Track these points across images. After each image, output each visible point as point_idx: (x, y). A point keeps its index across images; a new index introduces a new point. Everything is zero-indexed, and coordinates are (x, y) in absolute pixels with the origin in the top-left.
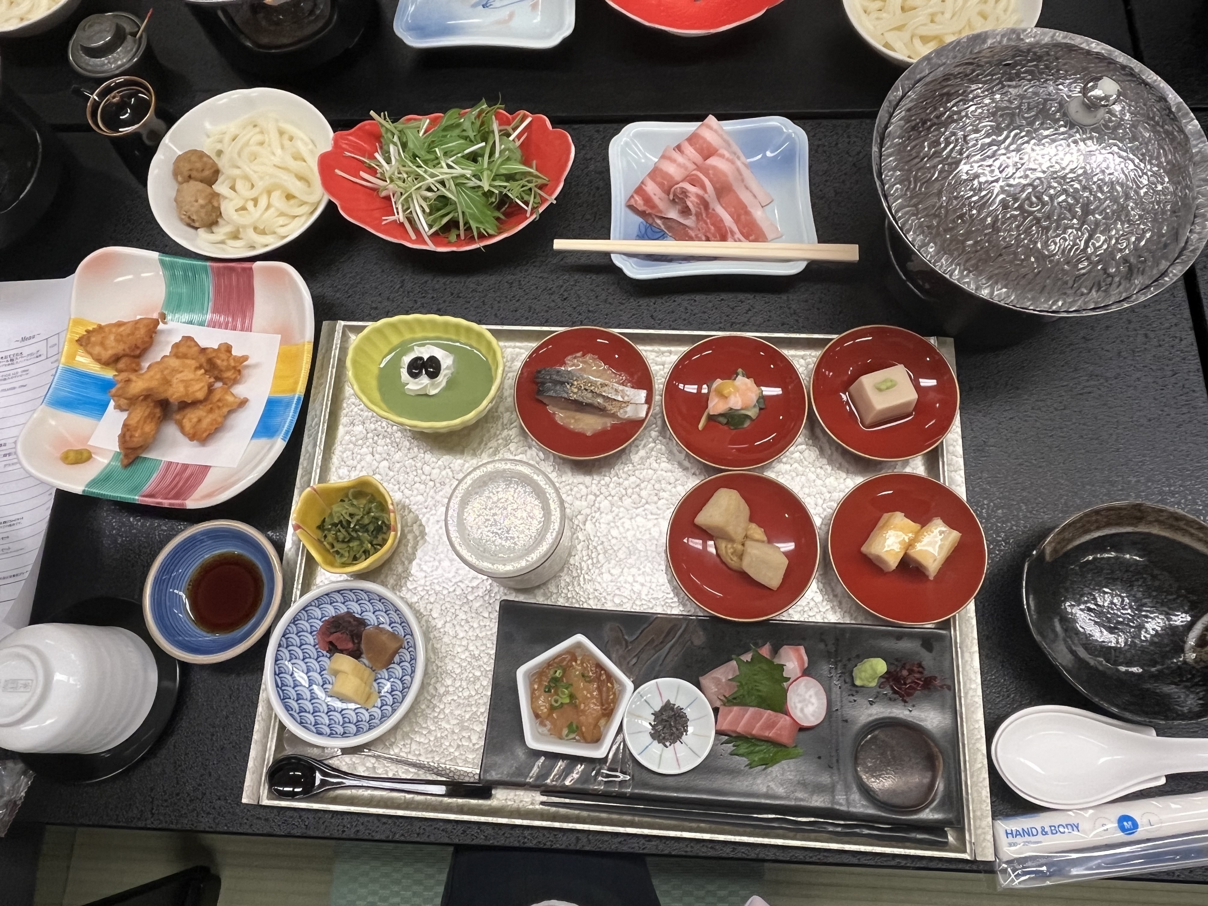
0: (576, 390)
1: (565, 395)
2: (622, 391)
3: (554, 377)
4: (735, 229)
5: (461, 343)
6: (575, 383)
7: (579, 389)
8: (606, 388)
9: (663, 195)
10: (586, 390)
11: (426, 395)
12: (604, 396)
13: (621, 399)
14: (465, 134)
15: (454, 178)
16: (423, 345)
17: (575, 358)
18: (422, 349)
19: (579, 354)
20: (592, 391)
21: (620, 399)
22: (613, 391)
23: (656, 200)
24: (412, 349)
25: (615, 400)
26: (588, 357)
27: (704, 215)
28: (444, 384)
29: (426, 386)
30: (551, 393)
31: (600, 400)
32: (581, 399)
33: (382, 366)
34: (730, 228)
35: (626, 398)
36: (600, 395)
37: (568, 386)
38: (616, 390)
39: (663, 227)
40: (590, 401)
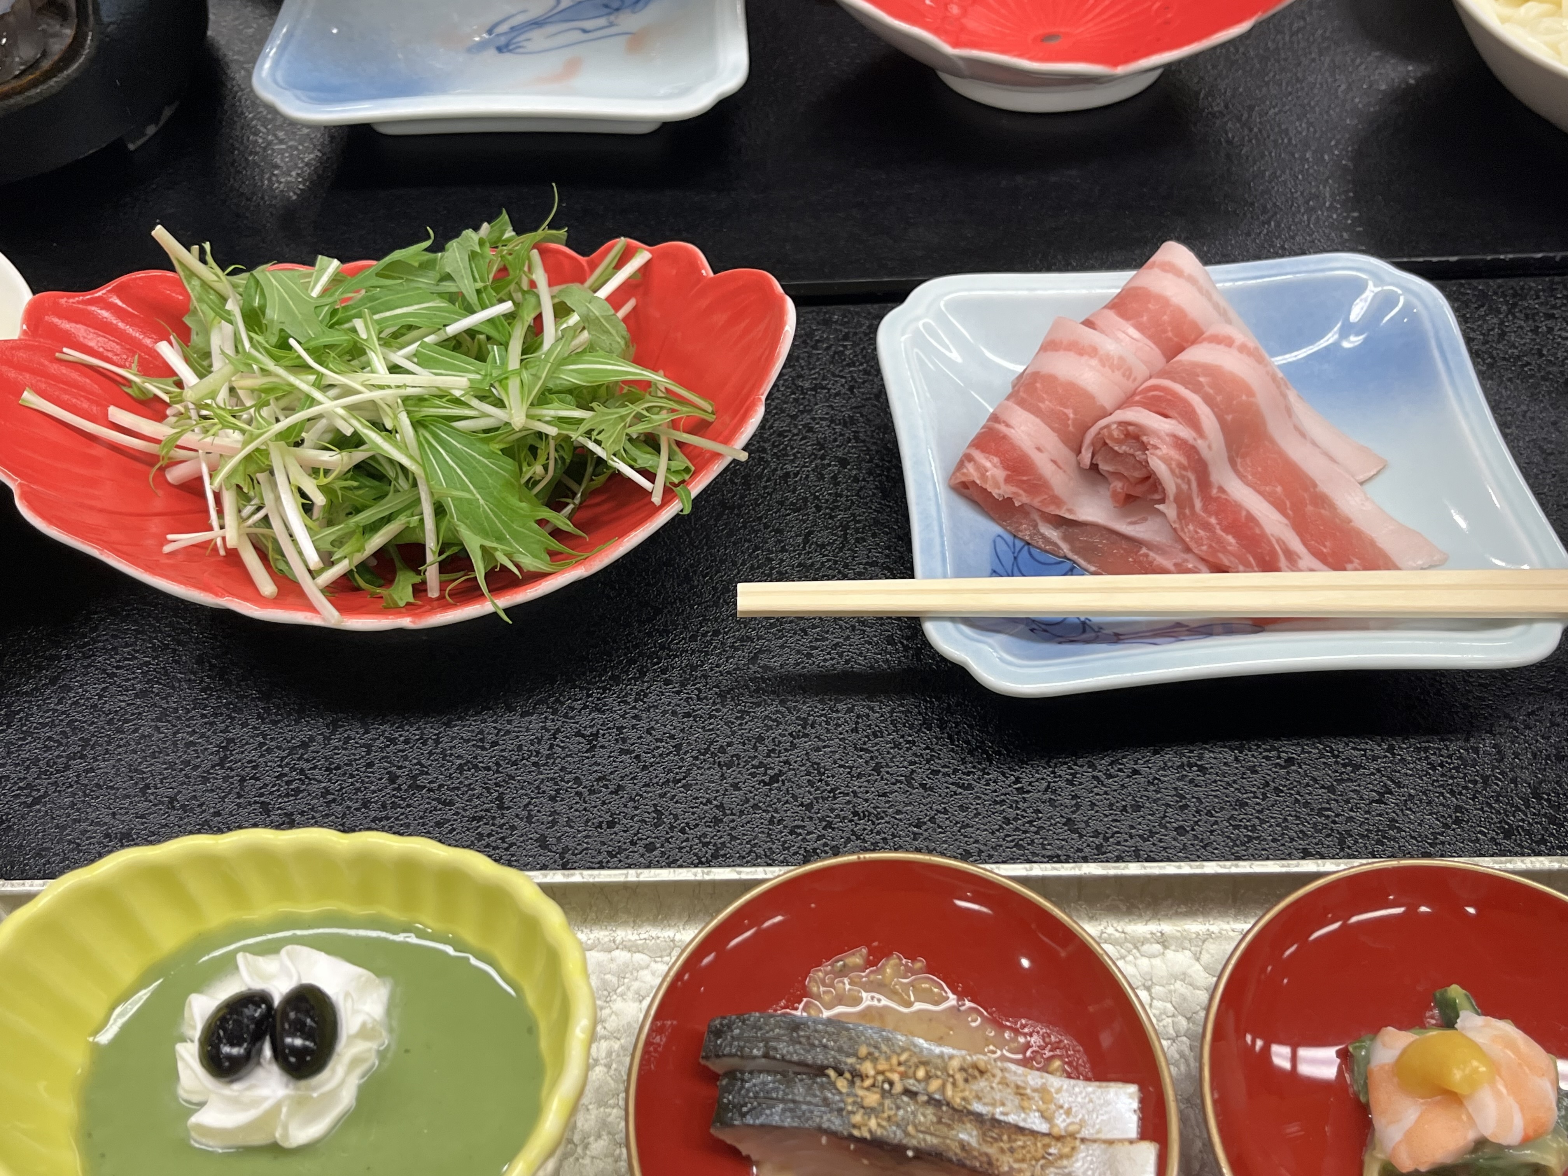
0: (872, 1099)
1: (835, 1123)
2: (1043, 1091)
3: (783, 1048)
4: (1295, 544)
5: (421, 934)
6: (868, 1068)
7: (884, 1094)
8: (982, 1084)
9: (1064, 453)
10: (911, 1094)
11: (275, 1149)
12: (978, 1118)
13: (1044, 1127)
14: (449, 287)
15: (411, 402)
16: (271, 949)
17: (843, 972)
18: (268, 965)
19: (856, 958)
20: (932, 1101)
21: (1036, 1123)
22: (1008, 1094)
23: (1043, 464)
24: (227, 965)
25: (1020, 1130)
26: (891, 966)
27: (1198, 504)
28: (347, 1098)
29: (276, 1109)
30: (776, 1116)
31: (968, 1135)
32: (895, 1134)
33: (105, 1037)
34: (1279, 540)
35: (1061, 1123)
36: (963, 1114)
37: (842, 1084)
38: (1019, 1091)
39: (1065, 548)
40: (931, 1140)
